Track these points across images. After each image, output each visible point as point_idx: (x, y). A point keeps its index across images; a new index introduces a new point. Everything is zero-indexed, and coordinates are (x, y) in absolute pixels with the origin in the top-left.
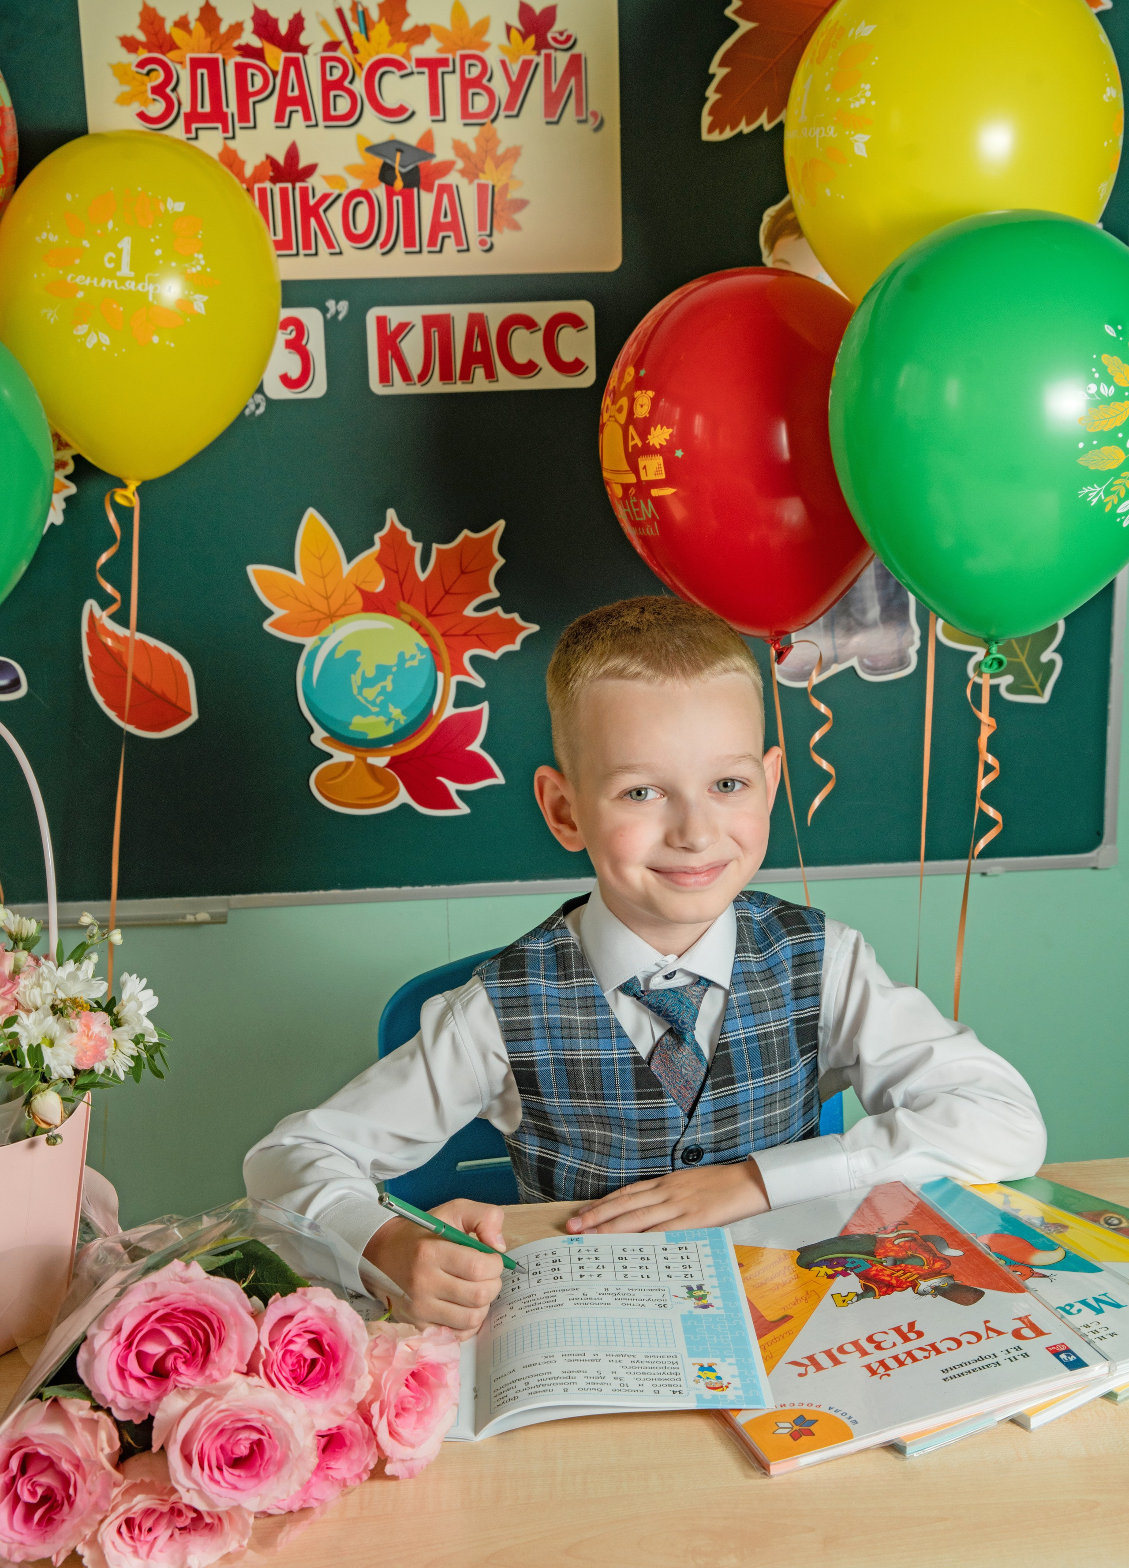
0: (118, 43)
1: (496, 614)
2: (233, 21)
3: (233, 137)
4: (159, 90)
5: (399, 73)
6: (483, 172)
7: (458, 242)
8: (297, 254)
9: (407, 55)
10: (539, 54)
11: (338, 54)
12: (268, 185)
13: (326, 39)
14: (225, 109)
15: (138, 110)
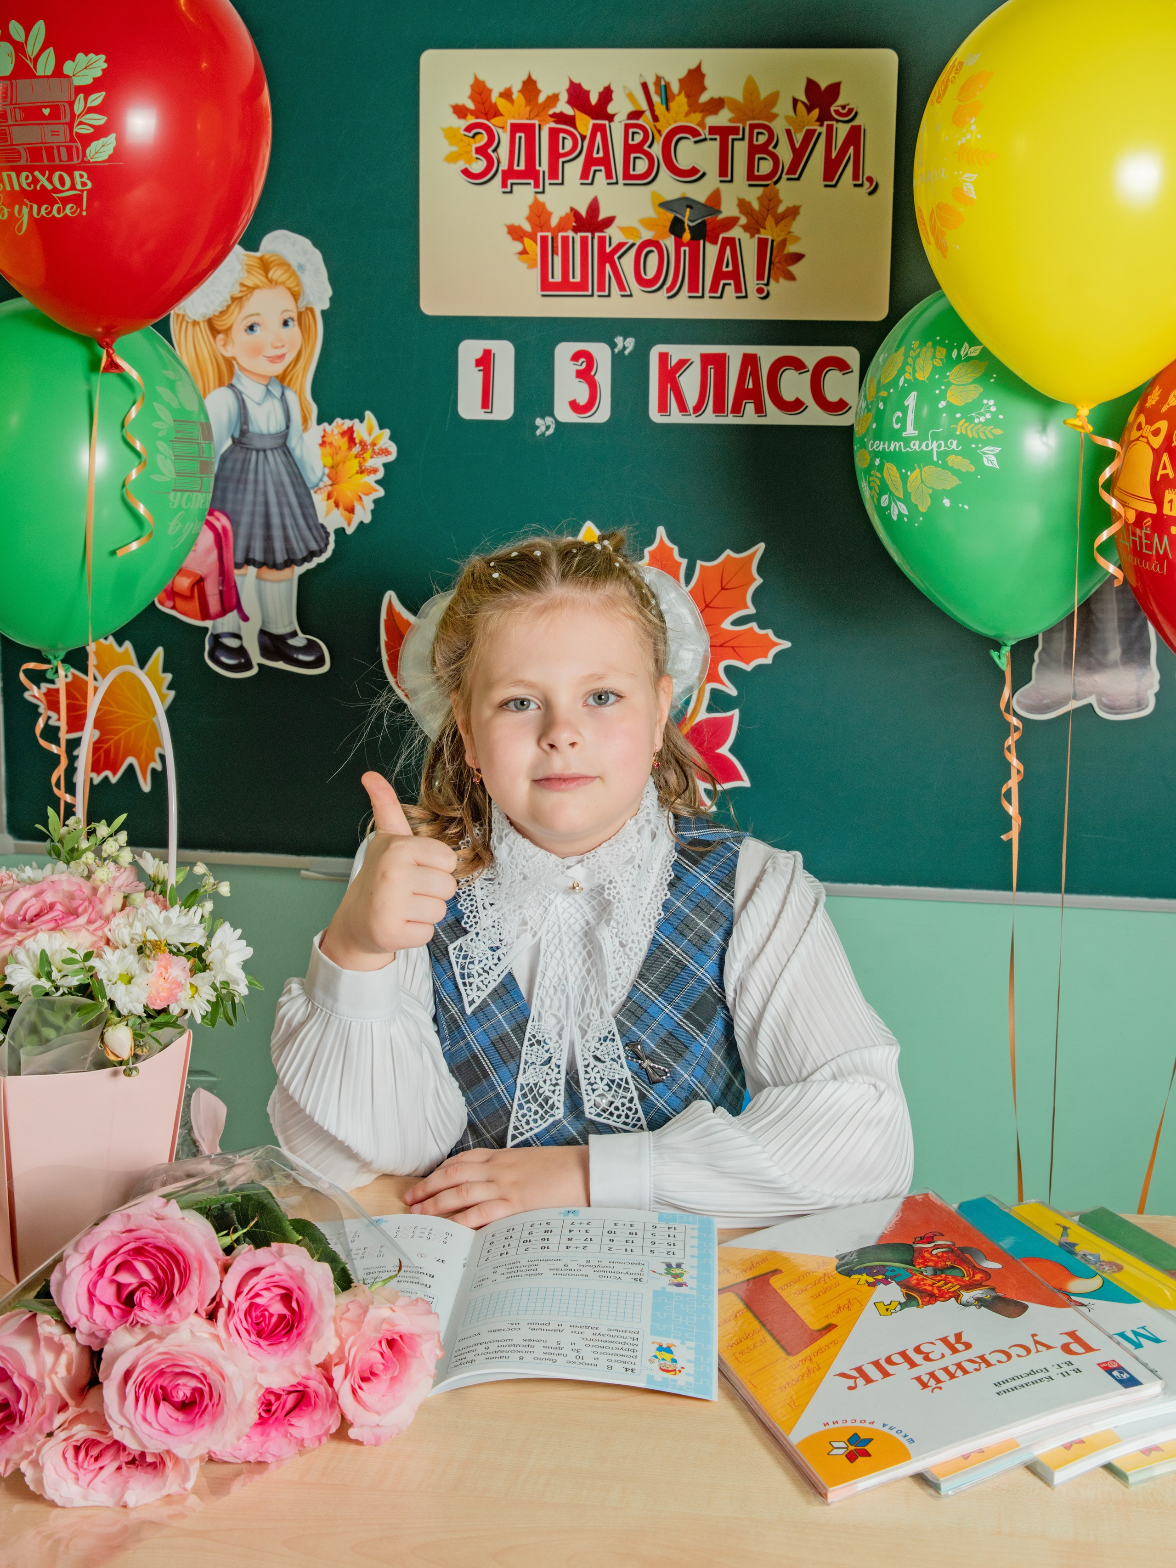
0: (451, 110)
1: (752, 629)
2: (550, 93)
3: (543, 192)
4: (482, 151)
5: (693, 140)
6: (765, 228)
7: (738, 289)
8: (592, 295)
9: (702, 124)
10: (821, 125)
11: (640, 122)
12: (570, 234)
13: (631, 108)
14: (538, 168)
15: (463, 168)
